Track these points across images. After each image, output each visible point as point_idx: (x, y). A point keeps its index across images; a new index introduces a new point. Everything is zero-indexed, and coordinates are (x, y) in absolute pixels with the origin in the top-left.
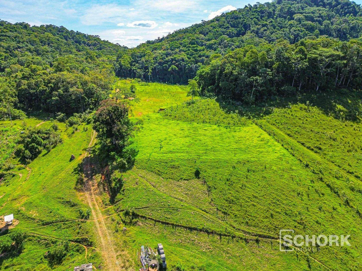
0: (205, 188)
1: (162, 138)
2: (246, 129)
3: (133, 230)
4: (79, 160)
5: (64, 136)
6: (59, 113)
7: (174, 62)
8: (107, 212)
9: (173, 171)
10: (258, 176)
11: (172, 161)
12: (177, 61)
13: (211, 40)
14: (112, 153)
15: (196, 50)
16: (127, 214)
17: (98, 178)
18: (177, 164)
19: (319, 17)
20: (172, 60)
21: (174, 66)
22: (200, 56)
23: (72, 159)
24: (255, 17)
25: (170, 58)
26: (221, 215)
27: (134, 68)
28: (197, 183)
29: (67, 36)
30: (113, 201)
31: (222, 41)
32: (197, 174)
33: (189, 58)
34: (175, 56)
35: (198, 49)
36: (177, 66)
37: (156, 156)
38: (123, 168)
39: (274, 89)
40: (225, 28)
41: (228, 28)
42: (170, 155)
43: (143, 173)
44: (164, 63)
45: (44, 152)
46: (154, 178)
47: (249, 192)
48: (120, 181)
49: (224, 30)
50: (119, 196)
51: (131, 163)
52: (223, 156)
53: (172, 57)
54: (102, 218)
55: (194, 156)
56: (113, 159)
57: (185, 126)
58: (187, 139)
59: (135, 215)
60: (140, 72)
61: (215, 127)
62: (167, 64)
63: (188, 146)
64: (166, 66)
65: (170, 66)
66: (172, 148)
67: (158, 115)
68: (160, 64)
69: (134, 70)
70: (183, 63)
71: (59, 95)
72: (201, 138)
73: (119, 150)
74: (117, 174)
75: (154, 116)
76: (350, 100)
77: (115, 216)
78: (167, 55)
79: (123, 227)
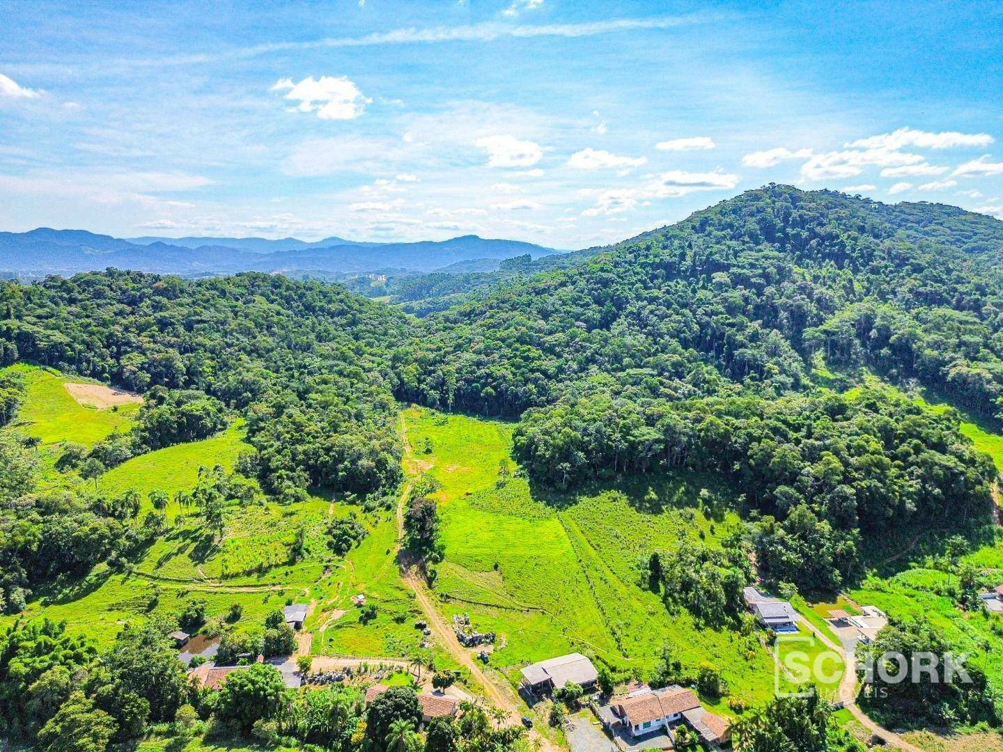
0: (501, 578)
1: (468, 531)
2: (548, 523)
3: (447, 606)
4: (394, 553)
5: (367, 526)
6: (349, 493)
7: (490, 380)
8: (427, 595)
9: (477, 564)
10: (541, 569)
11: (477, 555)
12: (495, 379)
13: (555, 332)
14: (424, 548)
15: (526, 359)
16: (442, 596)
17: (415, 568)
18: (479, 558)
19: (760, 276)
20: (488, 375)
21: (489, 389)
22: (532, 371)
23: (388, 552)
24: (639, 280)
25: (482, 371)
26: (509, 596)
27: (423, 386)
28: (495, 574)
29: (290, 295)
30: (430, 587)
31: (573, 337)
32: (496, 567)
33: (514, 374)
34: (493, 369)
35: (531, 355)
36: (495, 388)
37: (462, 551)
38: (436, 561)
39: (591, 473)
40: (582, 306)
41: (587, 305)
42: (474, 550)
43: (451, 565)
44: (474, 381)
45: (354, 543)
46: (462, 570)
47: (531, 581)
48: (434, 572)
49: (579, 310)
50: (434, 583)
51: (442, 556)
52: (520, 551)
53: (487, 371)
54: (425, 598)
55: (496, 551)
56: (426, 553)
57: (491, 518)
58: (492, 534)
59: (448, 597)
60: (434, 394)
61: (520, 520)
62: (478, 382)
63: (492, 541)
64: (477, 387)
65: (483, 387)
66: (476, 543)
67: (464, 503)
68: (468, 381)
69: (423, 389)
70: (503, 386)
71: (345, 469)
72: (505, 533)
73: (429, 543)
74: (430, 566)
75: (461, 504)
76: (656, 493)
77: (433, 597)
78: (479, 364)
79: (439, 603)
